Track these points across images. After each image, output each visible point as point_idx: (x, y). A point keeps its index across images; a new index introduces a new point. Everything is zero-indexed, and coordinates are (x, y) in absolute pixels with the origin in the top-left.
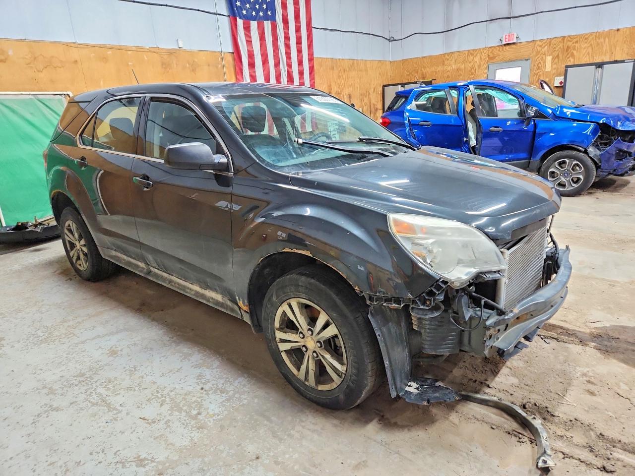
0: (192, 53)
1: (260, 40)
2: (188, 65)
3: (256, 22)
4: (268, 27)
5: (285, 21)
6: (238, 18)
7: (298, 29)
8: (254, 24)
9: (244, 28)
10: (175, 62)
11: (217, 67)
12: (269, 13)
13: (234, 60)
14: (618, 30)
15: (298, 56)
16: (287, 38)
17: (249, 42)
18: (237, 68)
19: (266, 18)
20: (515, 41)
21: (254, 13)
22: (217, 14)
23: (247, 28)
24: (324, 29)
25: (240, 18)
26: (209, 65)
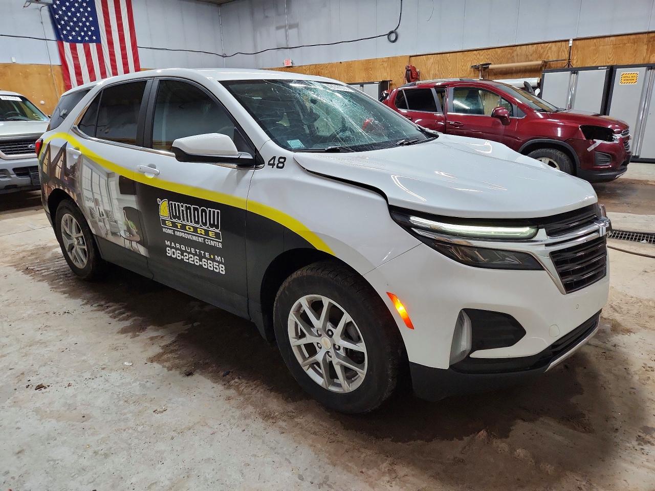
0: (25, 66)
1: (86, 56)
2: (21, 74)
3: (82, 44)
4: (93, 48)
5: (110, 43)
6: (64, 42)
7: (123, 48)
8: (80, 47)
9: (71, 49)
10: (9, 72)
11: (47, 75)
12: (94, 38)
13: (62, 69)
14: (341, 63)
15: (124, 67)
16: (112, 54)
17: (75, 58)
18: (65, 76)
19: (91, 41)
20: (291, 65)
21: (79, 38)
22: (46, 40)
23: (74, 49)
24: (151, 48)
25: (67, 41)
26: (39, 74)
